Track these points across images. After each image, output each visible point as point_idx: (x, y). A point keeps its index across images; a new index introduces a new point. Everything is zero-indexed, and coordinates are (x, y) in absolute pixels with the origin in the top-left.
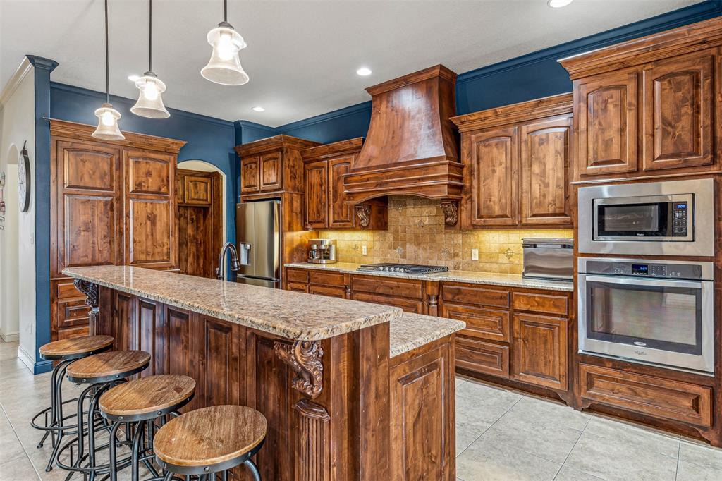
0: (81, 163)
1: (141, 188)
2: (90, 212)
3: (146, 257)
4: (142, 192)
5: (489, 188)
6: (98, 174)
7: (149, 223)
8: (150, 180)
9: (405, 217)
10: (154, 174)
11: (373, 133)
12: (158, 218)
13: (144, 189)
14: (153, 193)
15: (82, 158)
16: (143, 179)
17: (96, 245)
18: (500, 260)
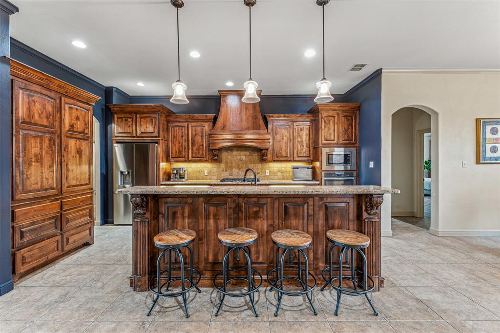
0: (33, 103)
1: (73, 129)
2: (39, 145)
3: (76, 182)
4: (73, 131)
5: (281, 145)
6: (44, 115)
7: (78, 156)
8: (79, 123)
9: (232, 156)
10: (81, 118)
11: (223, 113)
12: (83, 152)
13: (75, 130)
14: (79, 132)
15: (33, 98)
16: (75, 122)
17: (44, 174)
18: (278, 175)
